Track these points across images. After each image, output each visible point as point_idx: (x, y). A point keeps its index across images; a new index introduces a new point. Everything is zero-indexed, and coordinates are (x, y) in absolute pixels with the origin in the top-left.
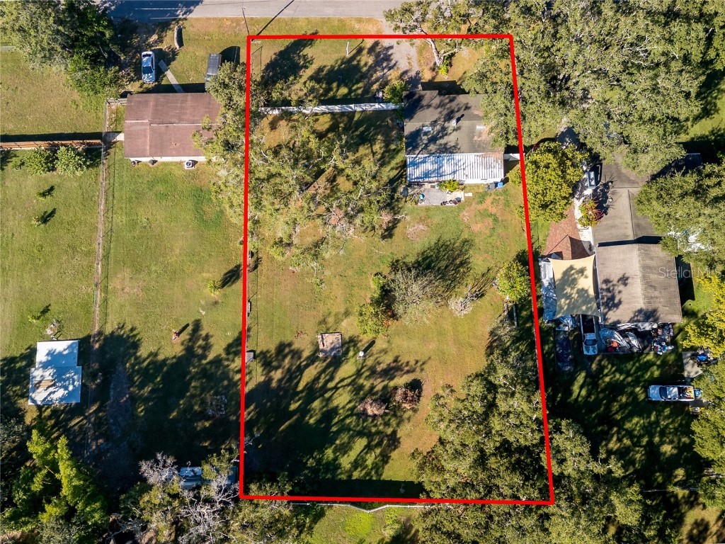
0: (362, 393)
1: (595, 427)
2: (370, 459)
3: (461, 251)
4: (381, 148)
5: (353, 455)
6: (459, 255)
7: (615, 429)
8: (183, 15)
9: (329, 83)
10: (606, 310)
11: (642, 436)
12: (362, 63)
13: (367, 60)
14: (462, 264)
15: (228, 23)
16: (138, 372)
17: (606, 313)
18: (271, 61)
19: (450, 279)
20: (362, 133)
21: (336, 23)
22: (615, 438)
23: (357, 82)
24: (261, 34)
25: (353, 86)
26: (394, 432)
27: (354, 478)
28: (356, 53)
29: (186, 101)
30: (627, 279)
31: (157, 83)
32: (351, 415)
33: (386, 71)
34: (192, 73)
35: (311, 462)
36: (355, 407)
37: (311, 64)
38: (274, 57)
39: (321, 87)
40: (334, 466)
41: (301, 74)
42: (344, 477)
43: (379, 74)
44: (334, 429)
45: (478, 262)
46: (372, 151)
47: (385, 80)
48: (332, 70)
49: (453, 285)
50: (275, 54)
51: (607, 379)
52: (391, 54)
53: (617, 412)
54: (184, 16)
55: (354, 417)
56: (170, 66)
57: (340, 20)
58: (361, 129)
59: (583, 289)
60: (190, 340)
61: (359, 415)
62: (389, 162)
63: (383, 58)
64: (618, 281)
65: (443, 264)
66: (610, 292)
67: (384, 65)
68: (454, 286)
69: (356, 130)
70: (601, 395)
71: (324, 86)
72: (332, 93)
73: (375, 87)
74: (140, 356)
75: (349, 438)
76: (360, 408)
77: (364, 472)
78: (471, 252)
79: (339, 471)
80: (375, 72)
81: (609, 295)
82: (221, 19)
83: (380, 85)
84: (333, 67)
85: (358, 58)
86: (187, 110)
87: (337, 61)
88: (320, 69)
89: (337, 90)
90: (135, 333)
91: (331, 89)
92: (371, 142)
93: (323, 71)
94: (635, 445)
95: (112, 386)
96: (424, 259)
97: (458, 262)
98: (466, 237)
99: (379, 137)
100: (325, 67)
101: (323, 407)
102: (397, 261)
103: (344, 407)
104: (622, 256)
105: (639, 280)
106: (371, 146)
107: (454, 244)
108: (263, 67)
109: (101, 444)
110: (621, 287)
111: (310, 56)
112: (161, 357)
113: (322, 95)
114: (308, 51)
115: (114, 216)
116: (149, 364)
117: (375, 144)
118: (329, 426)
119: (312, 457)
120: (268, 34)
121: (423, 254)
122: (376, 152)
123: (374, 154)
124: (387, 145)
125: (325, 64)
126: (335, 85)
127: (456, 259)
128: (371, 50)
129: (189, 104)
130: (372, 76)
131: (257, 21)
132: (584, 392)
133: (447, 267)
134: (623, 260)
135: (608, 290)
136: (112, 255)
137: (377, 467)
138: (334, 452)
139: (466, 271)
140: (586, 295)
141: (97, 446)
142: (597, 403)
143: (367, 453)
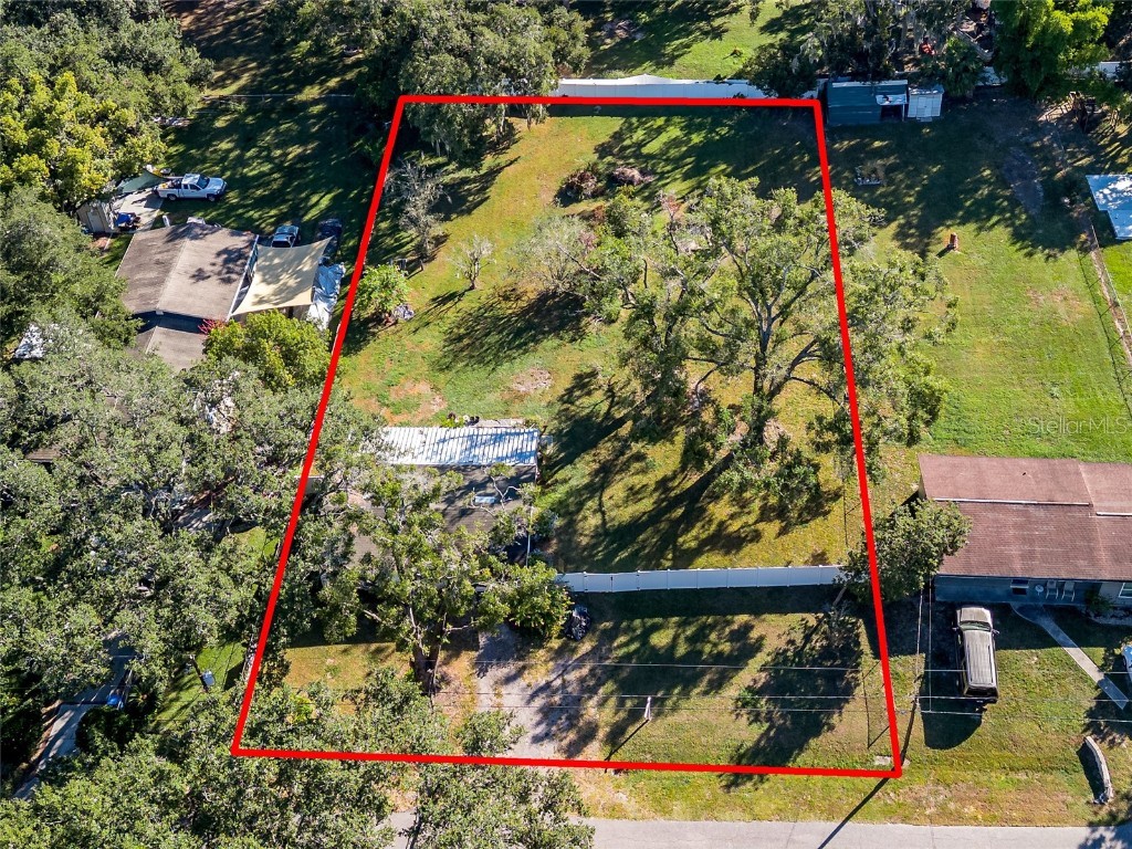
0: (646, 194)
1: (313, 167)
2: (639, 135)
3: (456, 356)
4: (585, 518)
5: (664, 138)
6: (462, 350)
7: (286, 164)
8: (1102, 839)
9: (693, 656)
10: (247, 250)
11: (252, 158)
12: (613, 701)
13: (600, 712)
14: (460, 338)
15: (970, 810)
16: (1003, 211)
17: (246, 247)
18: (841, 708)
19: (486, 318)
20: (622, 548)
21: (678, 806)
22: (290, 157)
23: (628, 657)
24: (874, 781)
25: (636, 651)
26: (601, 157)
27: (663, 119)
28: (628, 726)
29: (1023, 557)
30: (194, 276)
31: (1117, 651)
32: (663, 173)
33: (558, 682)
34: (1035, 674)
35: (724, 131)
36: (658, 180)
37: (738, 700)
38: (835, 719)
39: (715, 645)
40: (690, 129)
41: (763, 675)
42: (676, 119)
43: (572, 676)
44: (689, 160)
45: (432, 341)
46: (603, 513)
47: (560, 662)
48: (689, 682)
49: (482, 310)
50: (831, 728)
51: (273, 212)
52: (538, 724)
53: (275, 180)
54: (1097, 835)
55: (659, 170)
56: (1096, 693)
57: (666, 812)
58: (624, 555)
59: (269, 284)
60: (928, 244)
61: (653, 173)
62: (569, 494)
63: (560, 713)
64: (209, 277)
65: (493, 339)
66: (229, 268)
67: (557, 698)
68: (480, 308)
69: (635, 554)
70: (289, 197)
71: (708, 648)
72: (689, 633)
73: (586, 647)
74: (1007, 226)
75: (667, 152)
76: (650, 179)
77: (649, 125)
78: (440, 354)
79: (682, 125)
80: (582, 680)
81: (231, 266)
82: (992, 820)
83: (574, 650)
84: (686, 694)
85: (622, 715)
86: (1014, 535)
87: (675, 709)
88: (717, 685)
89: (676, 638)
90: (1026, 251)
91: (691, 640)
92: (603, 533)
93: (710, 681)
94: (268, 149)
95: (1042, 194)
96: (525, 344)
97: (466, 341)
98: (442, 376)
99: (584, 541)
100: (706, 693)
101: (705, 180)
102: (573, 340)
103: (676, 179)
104: (190, 300)
105: (178, 267)
106: (604, 522)
107: (467, 365)
108: (859, 692)
109: (1036, 141)
110: (208, 268)
111: (744, 720)
112: (972, 226)
113: (712, 627)
114: (748, 733)
115: (1122, 402)
116: (989, 219)
117: (597, 527)
118: (697, 162)
119: (722, 136)
120: (857, 780)
121: (526, 351)
122: (595, 512)
123: (600, 510)
124: (571, 524)
125: (706, 699)
126: (682, 650)
127: (468, 345)
128: (588, 735)
129: (1014, 550)
130: (592, 670)
131: (890, 814)
132: (314, 199)
133: (487, 335)
134: (189, 295)
135: (230, 271)
136: (1104, 343)
137: (632, 129)
138: (690, 140)
139: (455, 330)
140: (267, 277)
141: (1042, 140)
142: (299, 189)
143: (644, 140)
